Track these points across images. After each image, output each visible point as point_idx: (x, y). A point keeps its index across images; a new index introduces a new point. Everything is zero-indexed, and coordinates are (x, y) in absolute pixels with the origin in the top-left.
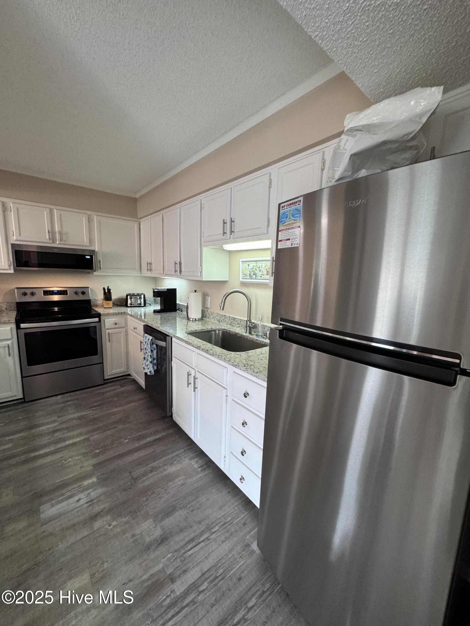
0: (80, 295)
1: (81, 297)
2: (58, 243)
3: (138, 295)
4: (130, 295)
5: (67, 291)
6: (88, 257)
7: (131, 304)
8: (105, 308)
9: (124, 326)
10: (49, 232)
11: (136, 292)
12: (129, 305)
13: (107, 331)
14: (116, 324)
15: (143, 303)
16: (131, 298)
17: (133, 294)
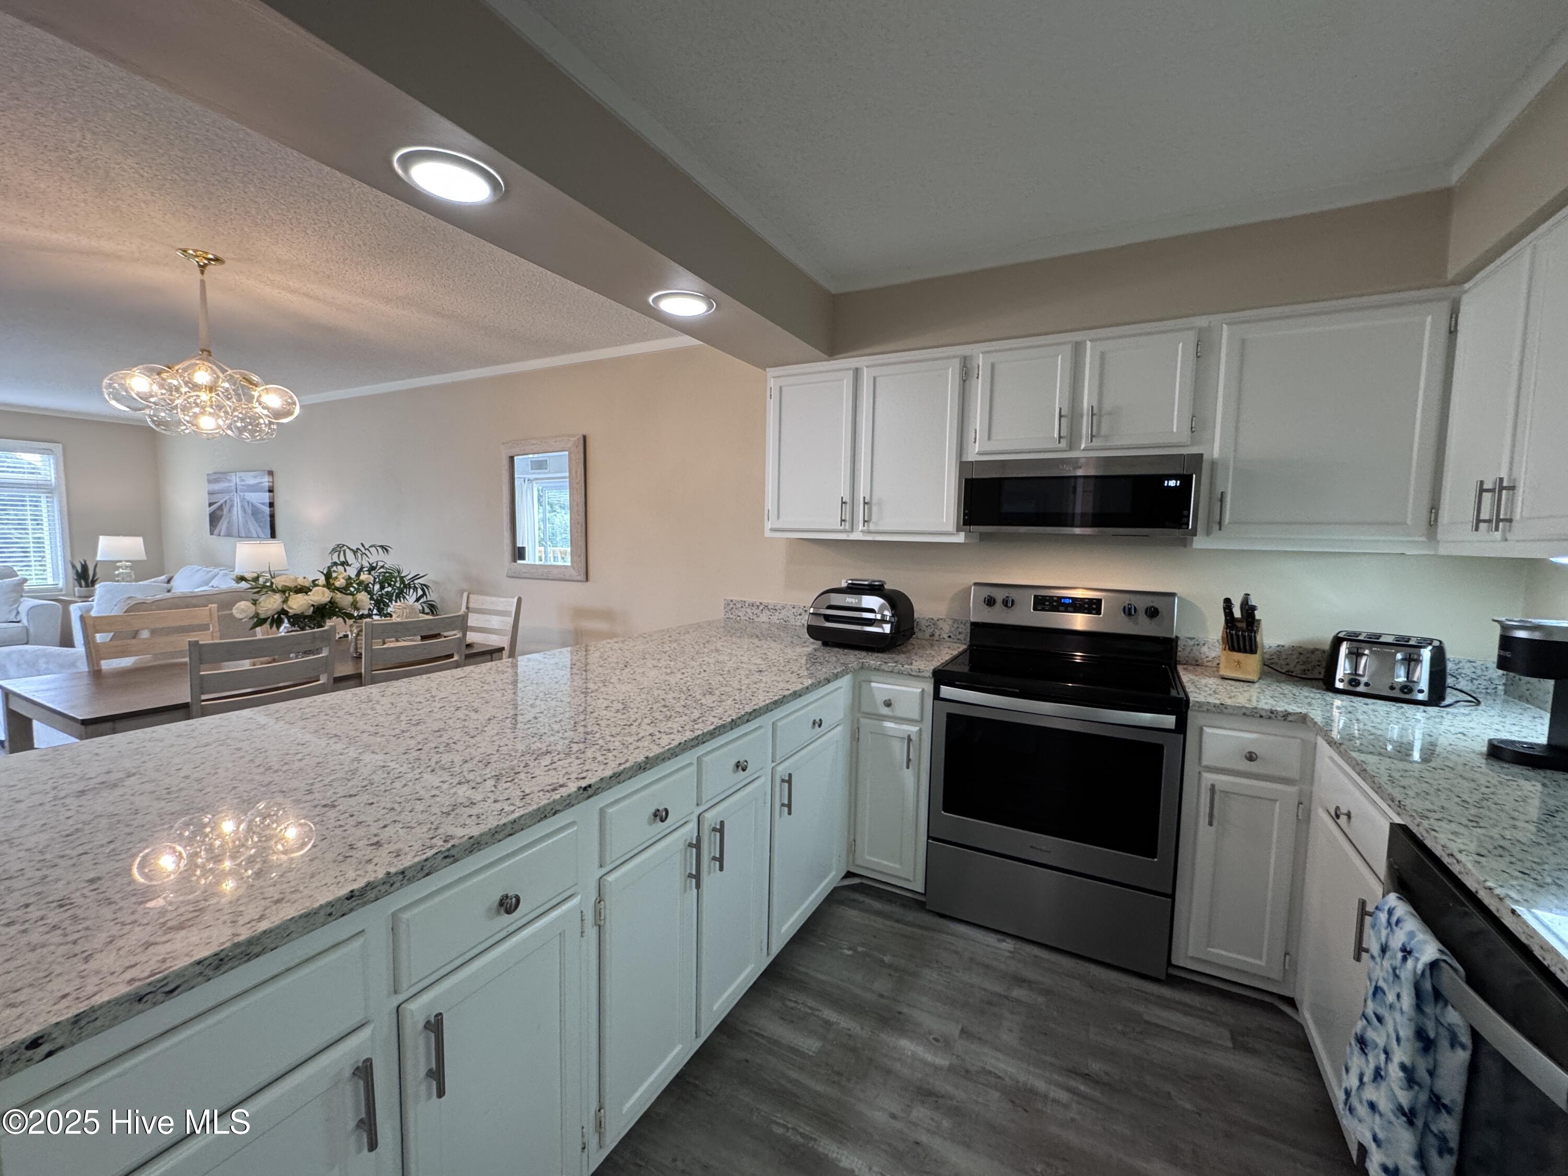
0: (1142, 618)
1: (1143, 627)
2: (1083, 446)
3: (1402, 643)
4: (1352, 638)
5: (1099, 602)
6: (1172, 483)
7: (1354, 681)
8: (1224, 678)
9: (1294, 774)
10: (1060, 416)
11: (1389, 630)
12: (1339, 685)
13: (1209, 778)
14: (1251, 757)
15: (1424, 684)
16: (1355, 655)
17: (1371, 635)
